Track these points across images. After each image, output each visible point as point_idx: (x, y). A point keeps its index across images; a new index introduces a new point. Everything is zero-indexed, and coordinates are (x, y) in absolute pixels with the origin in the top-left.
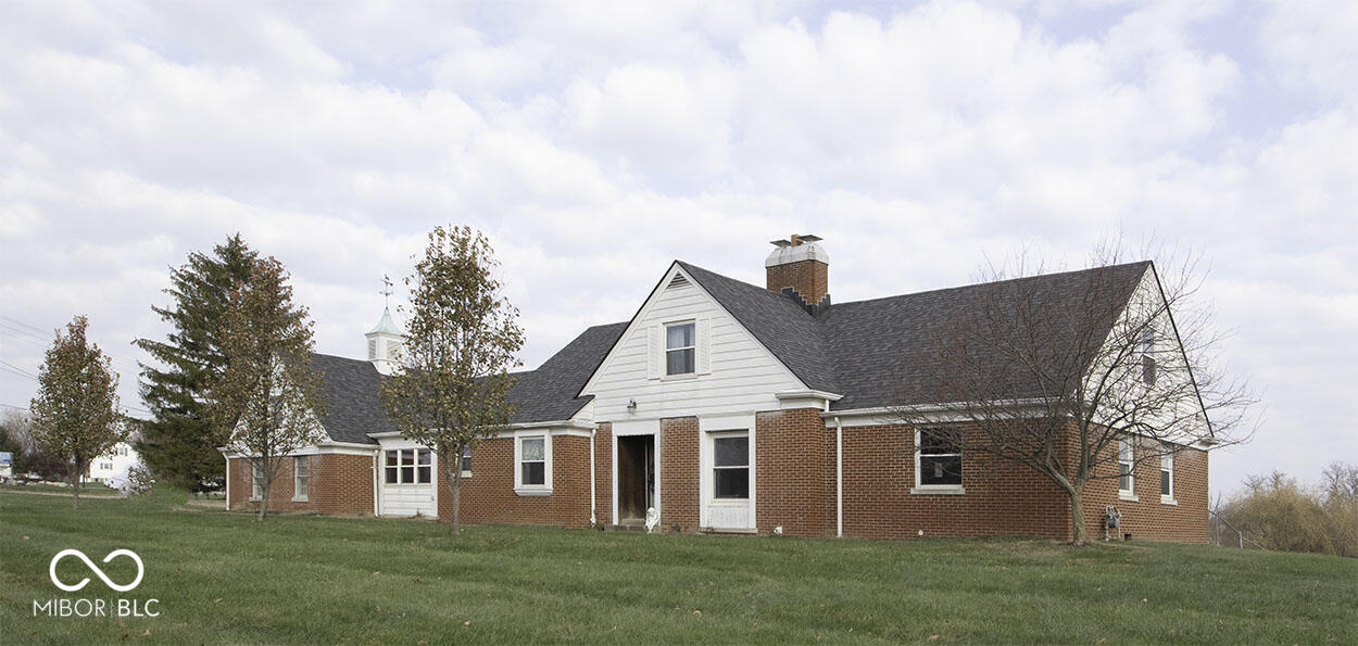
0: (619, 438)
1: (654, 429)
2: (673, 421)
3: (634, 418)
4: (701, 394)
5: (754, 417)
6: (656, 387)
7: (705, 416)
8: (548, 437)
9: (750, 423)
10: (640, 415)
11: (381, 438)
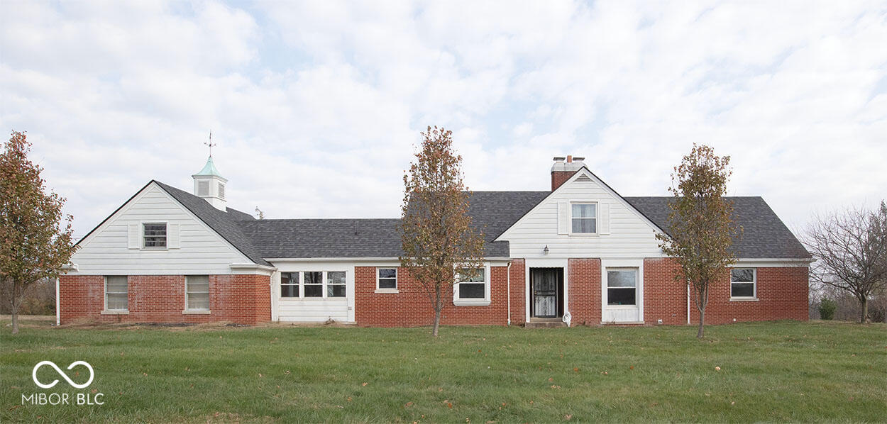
0: (531, 269)
1: (563, 264)
2: (578, 260)
3: (545, 257)
4: (601, 246)
5: (643, 260)
6: (564, 239)
7: (606, 258)
8: (488, 267)
9: (640, 264)
10: (549, 255)
11: (274, 262)
